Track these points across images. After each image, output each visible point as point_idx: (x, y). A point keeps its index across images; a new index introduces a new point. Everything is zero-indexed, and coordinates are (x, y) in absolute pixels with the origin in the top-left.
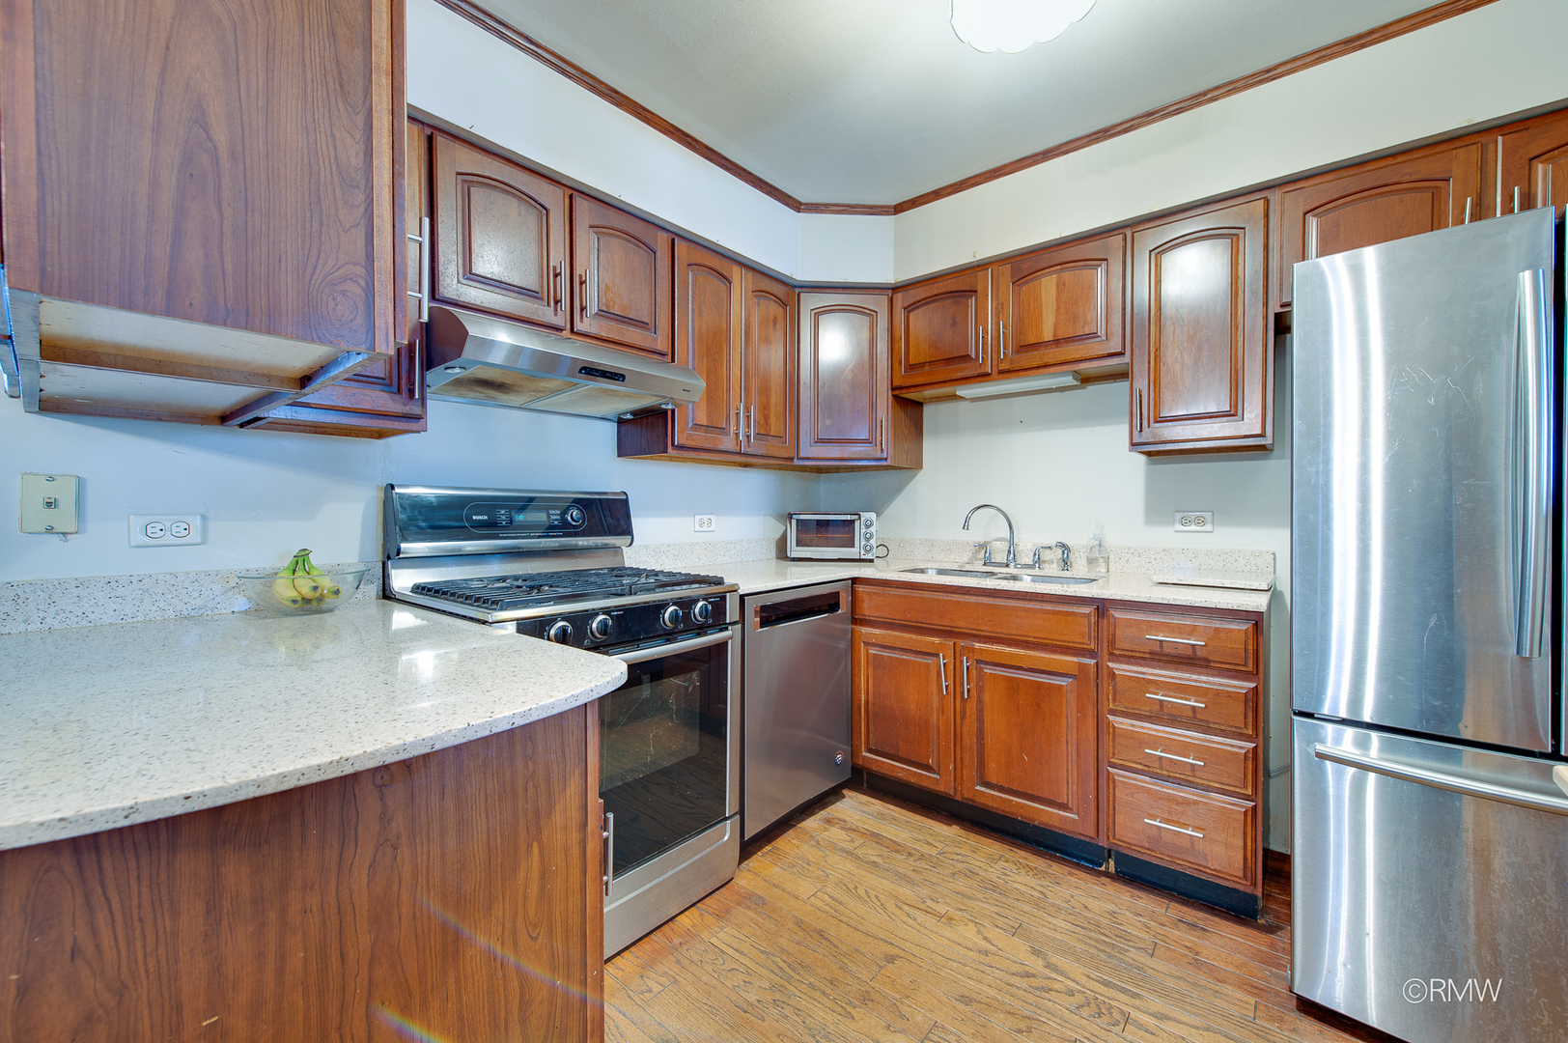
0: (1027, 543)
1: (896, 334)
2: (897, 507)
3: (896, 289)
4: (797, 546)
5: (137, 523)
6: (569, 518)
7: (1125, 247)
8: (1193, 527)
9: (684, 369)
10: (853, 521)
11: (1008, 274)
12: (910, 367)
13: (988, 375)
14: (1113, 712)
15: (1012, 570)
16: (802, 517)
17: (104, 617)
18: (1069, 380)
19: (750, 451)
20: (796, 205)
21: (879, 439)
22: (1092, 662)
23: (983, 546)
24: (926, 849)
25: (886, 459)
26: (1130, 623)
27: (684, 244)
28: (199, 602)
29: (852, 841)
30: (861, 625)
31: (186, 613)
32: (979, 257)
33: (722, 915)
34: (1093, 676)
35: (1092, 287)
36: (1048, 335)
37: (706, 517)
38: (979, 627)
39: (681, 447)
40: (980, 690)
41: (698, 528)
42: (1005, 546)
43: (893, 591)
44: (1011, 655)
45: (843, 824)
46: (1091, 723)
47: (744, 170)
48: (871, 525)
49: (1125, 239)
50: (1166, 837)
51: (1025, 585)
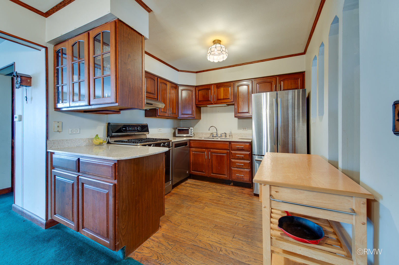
0: (219, 133)
1: (196, 95)
2: (196, 126)
3: (196, 87)
4: (178, 134)
5: (70, 130)
6: (138, 129)
7: (233, 85)
8: (245, 130)
9: (159, 102)
10: (188, 129)
11: (216, 87)
12: (199, 101)
13: (213, 104)
14: (232, 159)
15: (217, 138)
16: (179, 128)
17: (66, 146)
18: (226, 105)
19: (170, 116)
20: (178, 70)
21: (193, 114)
22: (229, 151)
23: (212, 134)
24: (203, 185)
25: (195, 118)
26: (234, 145)
27: (160, 79)
28: (79, 144)
29: (191, 185)
30: (191, 148)
31: (77, 146)
32: (211, 83)
33: (171, 196)
34: (229, 153)
35: (229, 90)
36: (222, 98)
37: (160, 128)
38: (212, 147)
39: (159, 116)
40: (212, 158)
41: (159, 131)
42: (216, 133)
43: (197, 142)
44: (217, 151)
45: (189, 183)
46: (229, 161)
47: (170, 65)
48: (192, 130)
49: (233, 84)
50: (239, 177)
51: (219, 139)
